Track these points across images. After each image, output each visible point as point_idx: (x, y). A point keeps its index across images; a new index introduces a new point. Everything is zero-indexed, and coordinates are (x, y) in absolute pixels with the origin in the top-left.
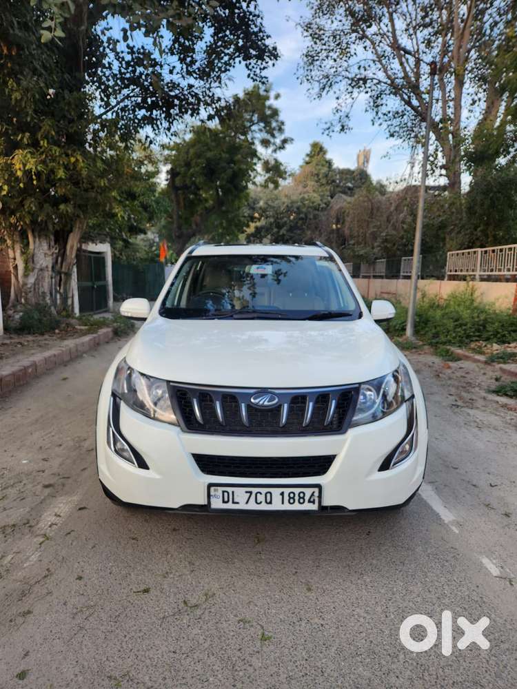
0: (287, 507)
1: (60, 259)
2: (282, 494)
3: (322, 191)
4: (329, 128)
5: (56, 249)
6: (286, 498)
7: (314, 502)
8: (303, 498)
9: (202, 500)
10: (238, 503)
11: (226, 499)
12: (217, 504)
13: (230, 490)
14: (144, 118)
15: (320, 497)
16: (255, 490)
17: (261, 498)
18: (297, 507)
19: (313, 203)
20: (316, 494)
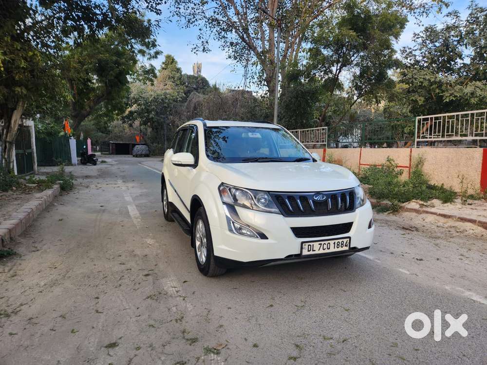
0: (336, 250)
1: (5, 131)
2: (334, 243)
3: (178, 89)
4: (195, 48)
5: (2, 123)
6: (336, 245)
7: (347, 246)
8: (343, 244)
9: (297, 252)
10: (315, 251)
11: (309, 249)
12: (305, 252)
13: (311, 244)
14: (73, 26)
15: (350, 243)
16: (323, 243)
17: (325, 247)
18: (340, 249)
19: (172, 97)
20: (348, 242)
